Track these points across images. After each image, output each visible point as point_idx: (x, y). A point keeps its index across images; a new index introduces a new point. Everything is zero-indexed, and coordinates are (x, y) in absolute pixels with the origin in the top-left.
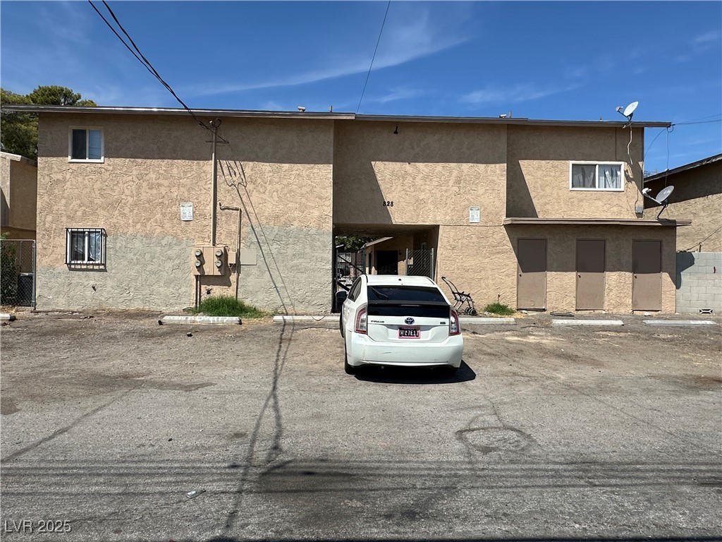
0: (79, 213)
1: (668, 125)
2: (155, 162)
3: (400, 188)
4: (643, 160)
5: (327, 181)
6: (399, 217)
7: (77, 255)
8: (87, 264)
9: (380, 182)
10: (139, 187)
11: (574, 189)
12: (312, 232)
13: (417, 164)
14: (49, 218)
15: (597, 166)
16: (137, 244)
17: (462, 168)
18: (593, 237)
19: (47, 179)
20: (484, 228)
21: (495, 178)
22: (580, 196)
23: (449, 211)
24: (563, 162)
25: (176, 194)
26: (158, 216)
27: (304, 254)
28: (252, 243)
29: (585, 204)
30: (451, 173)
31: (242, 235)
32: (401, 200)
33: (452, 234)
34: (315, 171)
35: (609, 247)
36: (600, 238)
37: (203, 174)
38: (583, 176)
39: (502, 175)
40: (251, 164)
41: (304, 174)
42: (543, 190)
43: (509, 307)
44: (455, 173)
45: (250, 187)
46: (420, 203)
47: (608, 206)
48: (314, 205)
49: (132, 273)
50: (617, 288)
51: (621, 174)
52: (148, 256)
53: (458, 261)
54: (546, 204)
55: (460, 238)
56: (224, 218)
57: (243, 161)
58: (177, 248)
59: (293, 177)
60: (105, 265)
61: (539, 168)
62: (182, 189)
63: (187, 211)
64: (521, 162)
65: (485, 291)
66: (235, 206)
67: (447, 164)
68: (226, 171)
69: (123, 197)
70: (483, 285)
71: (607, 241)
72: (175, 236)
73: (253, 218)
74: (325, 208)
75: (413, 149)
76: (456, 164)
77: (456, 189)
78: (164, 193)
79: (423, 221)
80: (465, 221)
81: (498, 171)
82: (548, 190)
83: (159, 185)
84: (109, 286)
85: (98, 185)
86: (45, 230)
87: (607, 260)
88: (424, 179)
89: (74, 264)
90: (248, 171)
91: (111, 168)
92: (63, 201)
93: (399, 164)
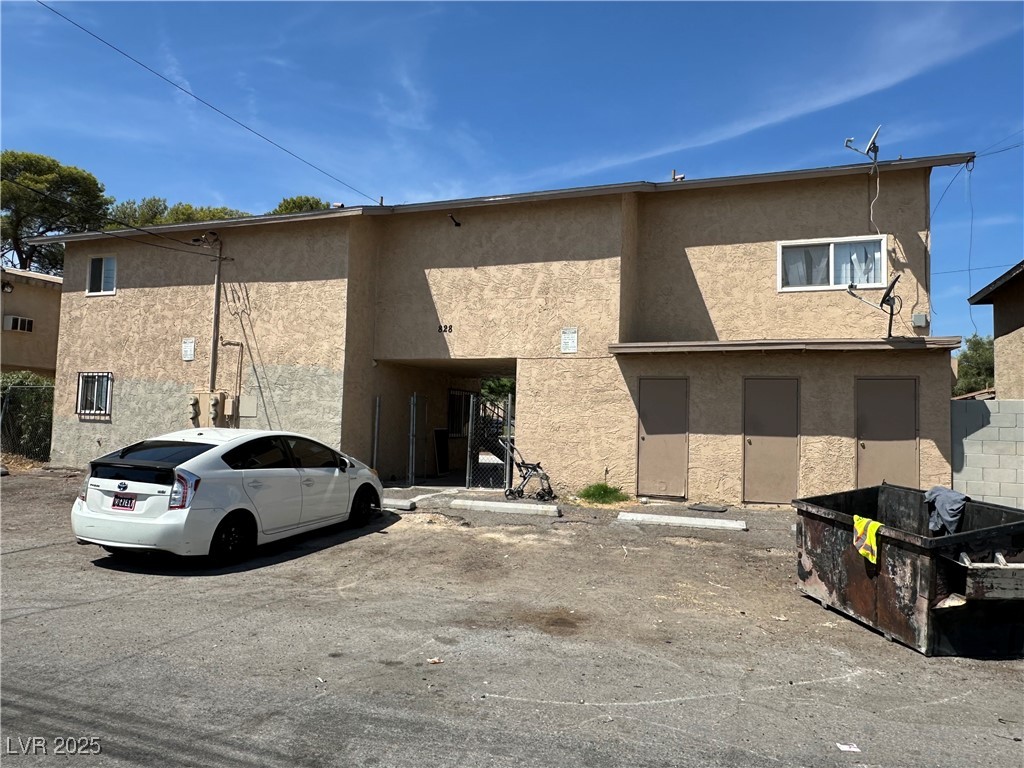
0: (92, 355)
1: (969, 158)
2: (162, 290)
3: (462, 305)
4: (927, 227)
5: (340, 301)
6: (461, 347)
7: (87, 404)
8: (95, 414)
9: (435, 298)
10: (145, 322)
11: (786, 289)
12: (321, 372)
13: (487, 268)
14: (67, 362)
15: (832, 246)
16: (141, 390)
17: (551, 268)
18: (774, 374)
19: (68, 315)
20: (583, 362)
21: (602, 281)
22: (800, 301)
23: (531, 337)
24: (765, 244)
25: (179, 327)
26: (161, 356)
27: (310, 402)
28: (253, 388)
29: (807, 314)
30: (534, 278)
31: (244, 378)
32: (463, 322)
33: (535, 372)
34: (327, 288)
35: (807, 391)
36: (787, 374)
37: (207, 302)
38: (805, 267)
39: (613, 276)
40: (256, 284)
41: (315, 293)
42: (728, 294)
43: (623, 491)
44: (541, 277)
45: (254, 314)
46: (489, 325)
47: (853, 316)
48: (323, 335)
49: (134, 425)
50: (823, 466)
51: (882, 256)
52: (149, 404)
53: (542, 413)
54: (733, 317)
55: (546, 377)
56: (225, 357)
57: (248, 281)
58: (177, 395)
59: (301, 299)
60: (109, 415)
61: (720, 258)
62: (185, 322)
63: (188, 349)
64: (689, 251)
65: (584, 462)
66: (237, 340)
67: (528, 265)
68: (230, 297)
69: (131, 334)
70: (583, 454)
71: (802, 380)
72: (176, 380)
73: (254, 355)
74: (337, 338)
75: (481, 246)
76: (542, 264)
77: (541, 301)
78: (168, 327)
79: (492, 353)
80: (554, 351)
81: (607, 270)
82: (736, 293)
83: (164, 317)
84: (112, 441)
85: (109, 321)
86: (63, 375)
87: (803, 413)
88: (496, 289)
89: (85, 414)
90: (252, 294)
91: (121, 301)
92: (80, 341)
93: (461, 271)
